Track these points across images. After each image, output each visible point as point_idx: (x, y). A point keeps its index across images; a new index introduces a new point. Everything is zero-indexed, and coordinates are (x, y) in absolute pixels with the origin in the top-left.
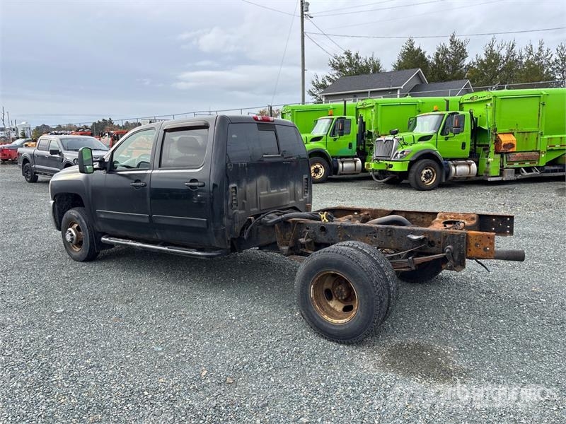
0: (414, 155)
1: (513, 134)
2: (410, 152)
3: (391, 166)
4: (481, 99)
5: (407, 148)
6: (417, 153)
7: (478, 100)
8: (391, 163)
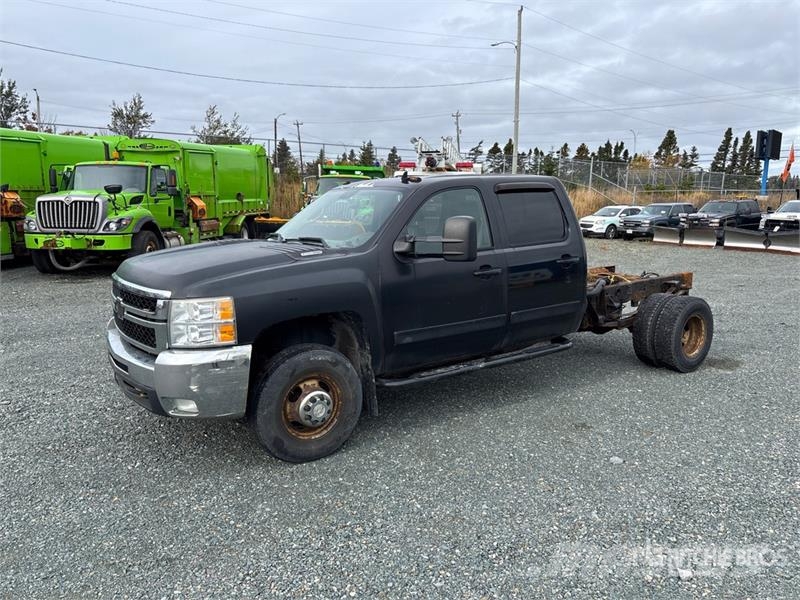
0: (137, 224)
1: (200, 197)
2: (131, 219)
3: (101, 242)
4: (158, 150)
5: (123, 214)
6: (140, 221)
7: (155, 150)
8: (98, 238)
